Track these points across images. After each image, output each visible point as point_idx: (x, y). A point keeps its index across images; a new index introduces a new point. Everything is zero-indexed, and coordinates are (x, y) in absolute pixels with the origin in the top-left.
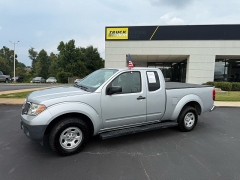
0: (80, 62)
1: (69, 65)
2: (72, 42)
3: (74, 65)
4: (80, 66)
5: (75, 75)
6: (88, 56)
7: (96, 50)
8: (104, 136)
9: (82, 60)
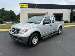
0: (7, 16)
1: (3, 17)
2: (4, 9)
3: (5, 17)
4: (8, 17)
5: (6, 20)
6: (10, 13)
7: (13, 11)
8: (44, 38)
9: (8, 15)
